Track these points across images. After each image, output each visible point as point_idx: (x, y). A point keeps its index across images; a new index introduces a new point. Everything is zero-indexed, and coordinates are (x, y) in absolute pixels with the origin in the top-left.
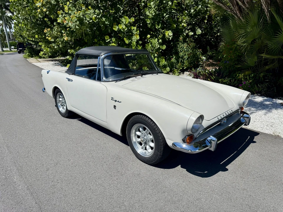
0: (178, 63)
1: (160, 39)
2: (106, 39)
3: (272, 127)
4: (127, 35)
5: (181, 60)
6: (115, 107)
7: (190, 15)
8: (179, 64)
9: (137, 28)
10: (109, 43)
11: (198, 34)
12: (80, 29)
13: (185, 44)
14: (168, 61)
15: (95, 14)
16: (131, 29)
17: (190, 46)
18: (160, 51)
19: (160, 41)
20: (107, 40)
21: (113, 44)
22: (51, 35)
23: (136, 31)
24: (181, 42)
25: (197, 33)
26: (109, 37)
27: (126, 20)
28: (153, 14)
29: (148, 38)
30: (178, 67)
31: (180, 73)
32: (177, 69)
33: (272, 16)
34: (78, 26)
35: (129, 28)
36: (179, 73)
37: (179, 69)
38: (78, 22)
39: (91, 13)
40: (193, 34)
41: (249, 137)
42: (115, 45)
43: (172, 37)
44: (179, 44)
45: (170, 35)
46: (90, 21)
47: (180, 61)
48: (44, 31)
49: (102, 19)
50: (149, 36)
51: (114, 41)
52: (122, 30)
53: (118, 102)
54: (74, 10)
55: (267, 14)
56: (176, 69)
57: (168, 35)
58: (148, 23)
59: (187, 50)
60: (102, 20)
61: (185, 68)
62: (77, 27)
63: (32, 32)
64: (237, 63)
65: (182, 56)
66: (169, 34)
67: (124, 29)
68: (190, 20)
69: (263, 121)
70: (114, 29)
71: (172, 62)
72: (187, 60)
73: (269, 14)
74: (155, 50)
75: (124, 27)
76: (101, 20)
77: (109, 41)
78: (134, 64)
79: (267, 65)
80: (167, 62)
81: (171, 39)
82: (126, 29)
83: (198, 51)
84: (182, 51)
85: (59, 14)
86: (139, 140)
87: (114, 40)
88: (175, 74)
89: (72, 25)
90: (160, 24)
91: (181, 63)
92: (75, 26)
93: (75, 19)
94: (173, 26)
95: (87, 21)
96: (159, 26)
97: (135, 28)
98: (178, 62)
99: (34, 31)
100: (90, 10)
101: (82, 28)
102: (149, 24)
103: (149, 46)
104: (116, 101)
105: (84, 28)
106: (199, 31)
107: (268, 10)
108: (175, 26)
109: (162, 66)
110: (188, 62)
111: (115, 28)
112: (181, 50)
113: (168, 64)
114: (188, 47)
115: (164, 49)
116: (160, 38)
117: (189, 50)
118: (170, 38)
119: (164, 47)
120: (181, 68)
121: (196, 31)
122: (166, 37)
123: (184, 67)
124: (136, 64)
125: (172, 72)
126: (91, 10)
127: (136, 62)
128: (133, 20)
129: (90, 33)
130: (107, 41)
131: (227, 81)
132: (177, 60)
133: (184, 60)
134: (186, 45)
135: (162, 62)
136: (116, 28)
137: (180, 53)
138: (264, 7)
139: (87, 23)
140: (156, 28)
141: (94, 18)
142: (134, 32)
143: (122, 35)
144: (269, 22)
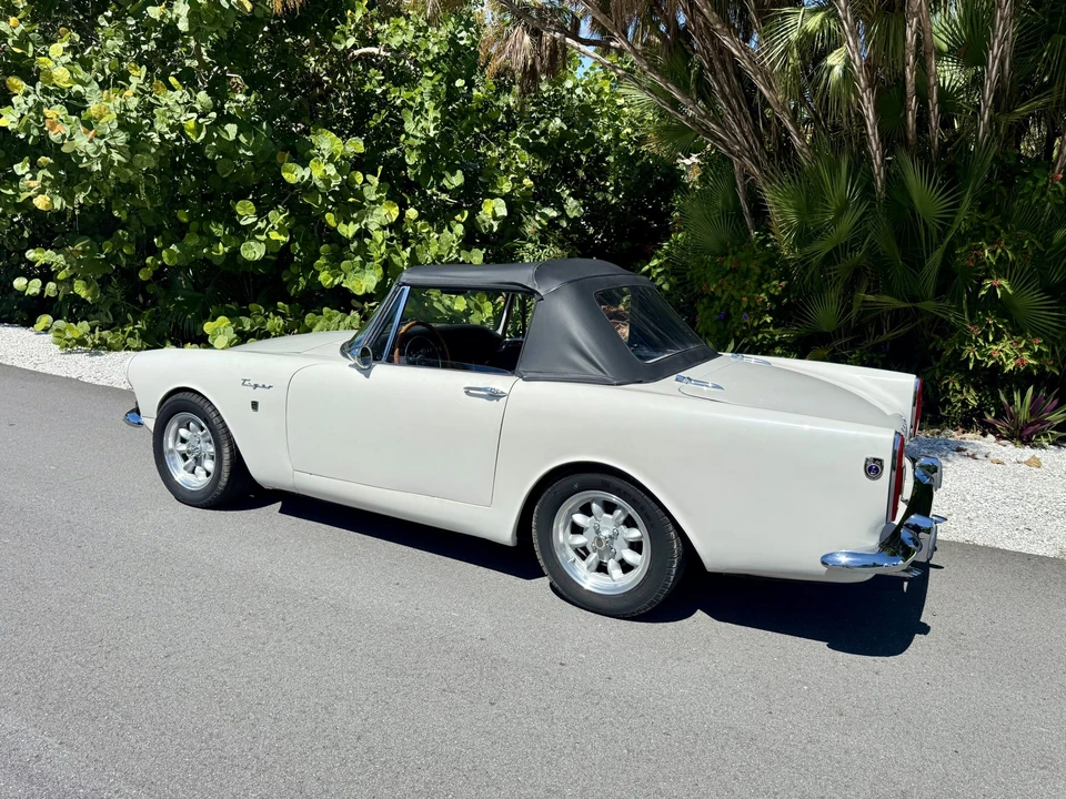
2: (240, 213)
4: (336, 203)
9: (381, 180)
10: (252, 229)
11: (570, 217)
13: (546, 250)
15: (193, 110)
16: (351, 182)
19: (460, 231)
20: (246, 217)
21: (274, 236)
23: (377, 192)
24: (534, 242)
26: (253, 207)
27: (327, 142)
28: (432, 134)
29: (410, 220)
33: (895, 179)
34: (120, 150)
35: (345, 178)
38: (122, 138)
39: (177, 101)
40: (555, 214)
42: (281, 238)
43: (502, 221)
44: (524, 247)
45: (499, 215)
46: (166, 137)
49: (225, 130)
50: (412, 213)
51: (277, 222)
52: (320, 184)
54: (90, 82)
55: (881, 173)
57: (494, 213)
58: (410, 163)
60: (224, 136)
62: (116, 157)
66: (496, 210)
67: (327, 180)
70: (286, 175)
73: (887, 172)
75: (332, 170)
76: (219, 135)
77: (252, 223)
81: (495, 229)
85: (16, 91)
87: (276, 219)
89: (91, 148)
90: (460, 172)
92: (106, 151)
93: (109, 123)
94: (503, 183)
95: (156, 135)
97: (375, 180)
100: (174, 90)
101: (137, 163)
102: (414, 167)
105: (147, 162)
106: (575, 208)
107: (882, 158)
108: (510, 183)
111: (288, 171)
116: (458, 222)
119: (478, 257)
121: (565, 206)
126: (179, 93)
128: (356, 146)
130: (241, 223)
134: (550, 251)
136: (294, 174)
138: (875, 148)
139: (152, 143)
140: (447, 183)
141: (191, 124)
142: (371, 194)
143: (317, 203)
144: (880, 194)
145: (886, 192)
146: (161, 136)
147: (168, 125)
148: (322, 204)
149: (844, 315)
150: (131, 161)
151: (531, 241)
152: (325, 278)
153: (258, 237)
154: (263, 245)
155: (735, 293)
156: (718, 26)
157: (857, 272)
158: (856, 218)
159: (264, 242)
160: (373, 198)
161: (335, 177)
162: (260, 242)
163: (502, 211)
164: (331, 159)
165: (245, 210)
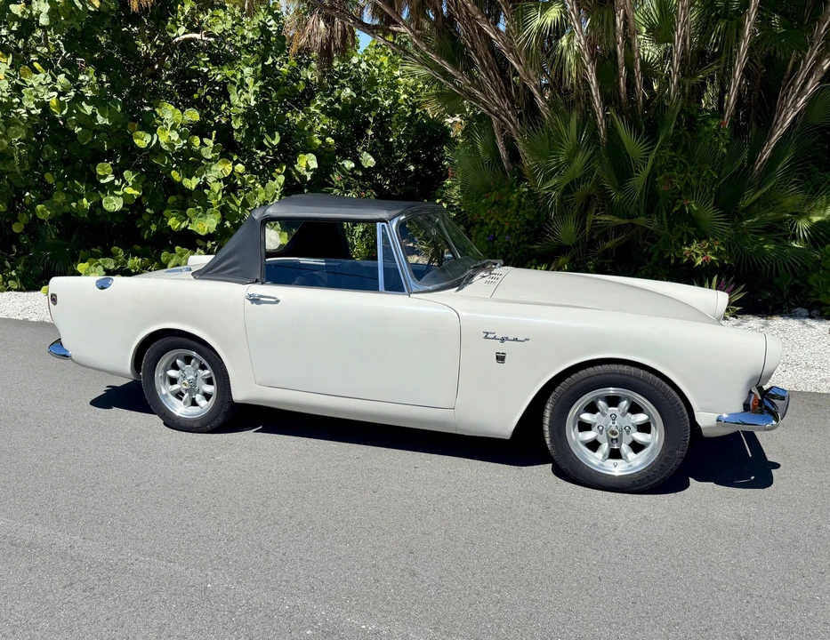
2: (99, 173)
4: (178, 162)
6: (501, 358)
7: (331, 113)
9: (215, 143)
10: (113, 185)
11: (365, 167)
13: (350, 193)
15: (54, 89)
16: (190, 144)
20: (105, 177)
21: (129, 191)
23: (213, 152)
24: (340, 187)
26: (111, 168)
27: (168, 112)
28: (252, 104)
29: (238, 173)
33: (612, 130)
35: (185, 142)
39: (40, 83)
40: (353, 165)
42: (137, 192)
43: (314, 172)
45: (311, 167)
46: (33, 112)
49: (82, 107)
50: (240, 167)
51: (131, 180)
52: (165, 147)
53: (516, 340)
55: (602, 125)
57: (307, 166)
58: (237, 128)
60: (82, 111)
64: (526, 239)
66: (309, 162)
67: (171, 145)
68: (339, 126)
70: (137, 142)
72: (360, 237)
73: (607, 124)
75: (175, 136)
76: (77, 110)
77: (110, 181)
79: (607, 240)
81: (309, 178)
86: (589, 436)
87: (130, 177)
90: (277, 134)
94: (313, 140)
95: (24, 111)
96: (273, 139)
97: (210, 143)
100: (38, 73)
101: (10, 135)
102: (239, 131)
104: (503, 340)
105: (18, 134)
106: (368, 160)
107: (603, 114)
108: (317, 141)
111: (138, 138)
118: (306, 176)
121: (361, 159)
122: (294, 173)
126: (42, 75)
128: (193, 115)
130: (101, 182)
133: (351, 237)
134: (353, 195)
136: (142, 140)
138: (598, 105)
139: (21, 118)
140: (266, 143)
141: (53, 102)
142: (208, 153)
143: (163, 163)
144: (603, 140)
145: (608, 138)
146: (28, 111)
147: (35, 103)
148: (168, 164)
149: (580, 232)
150: (6, 133)
151: (337, 187)
152: (174, 223)
153: (116, 192)
154: (121, 200)
155: (500, 219)
156: (479, 17)
157: (589, 198)
158: (585, 160)
159: (121, 196)
160: (210, 157)
161: (178, 141)
162: (119, 196)
163: (314, 165)
164: (173, 128)
165: (104, 170)
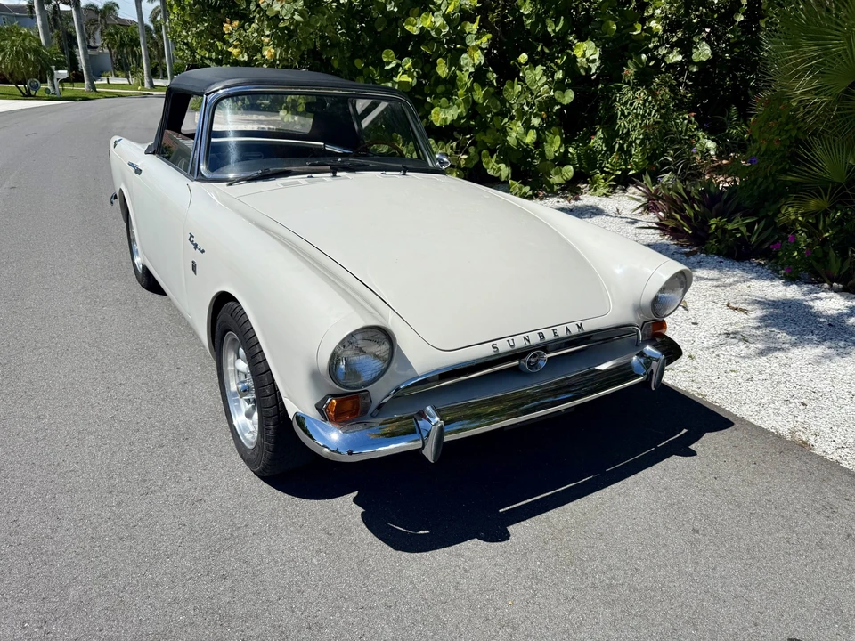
0: (611, 154)
1: (559, 70)
2: (385, 60)
3: (802, 407)
4: (449, 50)
5: (621, 146)
6: (194, 268)
8: (614, 158)
10: (394, 72)
11: (697, 61)
12: (307, 24)
13: (639, 92)
14: (578, 146)
16: (463, 31)
17: (656, 101)
18: (556, 108)
19: (559, 75)
20: (389, 63)
21: (405, 78)
22: (241, 41)
23: (476, 39)
24: (629, 83)
25: (695, 58)
26: (393, 55)
29: (520, 64)
30: (607, 168)
31: (614, 187)
32: (605, 172)
34: (301, 15)
35: (459, 28)
36: (610, 186)
37: (612, 174)
38: (300, 2)
40: (680, 58)
41: (685, 431)
42: (410, 80)
43: (598, 64)
44: (620, 89)
45: (591, 58)
47: (617, 146)
48: (224, 29)
50: (524, 57)
51: (407, 67)
52: (433, 33)
53: (200, 249)
56: (602, 172)
57: (585, 55)
58: (526, 13)
59: (646, 112)
61: (631, 173)
62: (297, 17)
63: (194, 29)
65: (625, 131)
66: (587, 52)
67: (438, 31)
69: (783, 380)
70: (407, 28)
71: (591, 150)
72: (640, 145)
74: (537, 103)
75: (439, 21)
77: (392, 68)
78: (463, 148)
80: (575, 149)
81: (594, 71)
82: (444, 29)
83: (684, 119)
84: (629, 114)
87: (407, 63)
88: (595, 190)
89: (284, 12)
90: (562, 18)
91: (620, 155)
92: (293, 14)
94: (609, 27)
96: (557, 25)
97: (475, 28)
98: (610, 149)
99: (201, 28)
101: (312, 22)
102: (528, 16)
103: (513, 88)
104: (195, 247)
105: (320, 21)
106: (703, 52)
108: (615, 27)
109: (553, 161)
110: (643, 154)
111: (410, 24)
112: (626, 112)
113: (579, 156)
114: (650, 102)
115: (565, 103)
116: (556, 64)
117: (651, 111)
118: (590, 69)
119: (569, 97)
120: (619, 172)
121: (694, 50)
122: (579, 65)
123: (630, 170)
124: (470, 145)
125: (587, 183)
127: (469, 139)
129: (343, 39)
130: (387, 68)
131: (738, 229)
132: (608, 142)
133: (631, 144)
134: (642, 93)
135: (551, 145)
136: (414, 27)
137: (618, 121)
139: (331, 7)
140: (549, 30)
142: (471, 40)
143: (431, 50)
148: (437, 49)
150: (308, 21)
151: (626, 83)
153: (394, 78)
160: (473, 44)
163: (594, 56)
165: (388, 57)
